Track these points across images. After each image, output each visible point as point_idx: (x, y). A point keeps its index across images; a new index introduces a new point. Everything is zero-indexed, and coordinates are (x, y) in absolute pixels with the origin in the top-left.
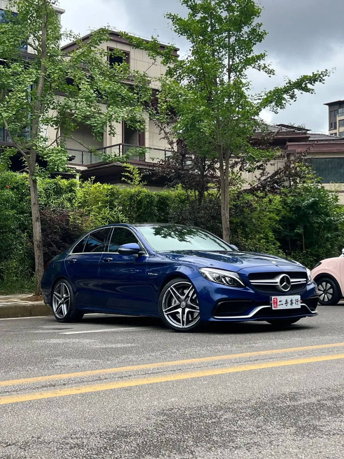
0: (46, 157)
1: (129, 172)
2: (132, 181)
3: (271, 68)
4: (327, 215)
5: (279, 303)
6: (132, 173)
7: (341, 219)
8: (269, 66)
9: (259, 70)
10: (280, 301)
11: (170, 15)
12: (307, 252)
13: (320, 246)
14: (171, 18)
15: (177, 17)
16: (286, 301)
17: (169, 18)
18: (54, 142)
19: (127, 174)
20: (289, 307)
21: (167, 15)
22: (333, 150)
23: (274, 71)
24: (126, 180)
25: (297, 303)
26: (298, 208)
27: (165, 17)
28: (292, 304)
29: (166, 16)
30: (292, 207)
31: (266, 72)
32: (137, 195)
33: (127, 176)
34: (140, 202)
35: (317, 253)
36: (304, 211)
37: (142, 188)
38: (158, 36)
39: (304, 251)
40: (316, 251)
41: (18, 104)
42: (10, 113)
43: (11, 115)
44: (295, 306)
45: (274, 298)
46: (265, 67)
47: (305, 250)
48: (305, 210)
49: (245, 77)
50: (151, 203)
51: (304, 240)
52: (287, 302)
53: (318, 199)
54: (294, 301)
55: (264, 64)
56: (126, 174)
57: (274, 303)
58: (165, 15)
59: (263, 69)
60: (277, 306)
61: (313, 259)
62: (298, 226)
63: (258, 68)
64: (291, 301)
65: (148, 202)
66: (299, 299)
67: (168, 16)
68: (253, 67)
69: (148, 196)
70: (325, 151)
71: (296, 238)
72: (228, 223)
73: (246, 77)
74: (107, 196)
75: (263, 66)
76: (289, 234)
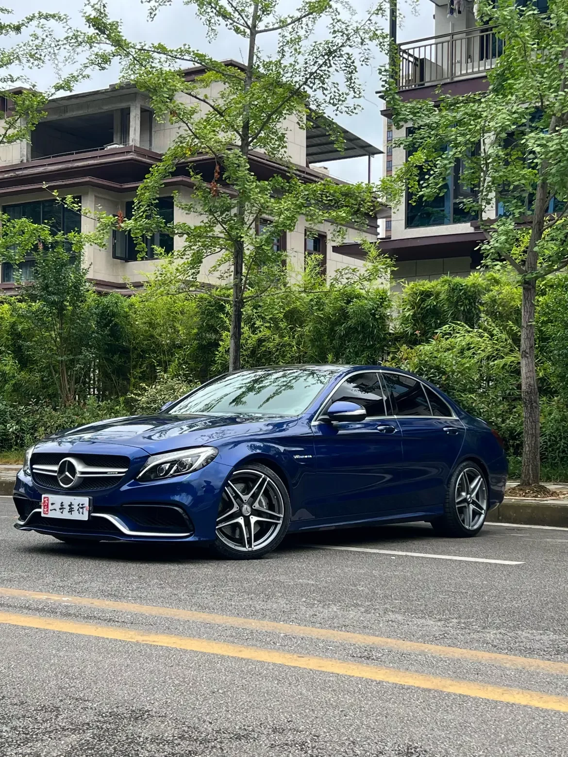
5: (50, 507)
10: (52, 504)
16: (62, 505)
20: (66, 515)
25: (81, 510)
28: (71, 510)
44: (76, 516)
45: (44, 498)
52: (62, 508)
54: (76, 507)
57: (44, 506)
60: (47, 511)
64: (70, 506)
66: (87, 504)
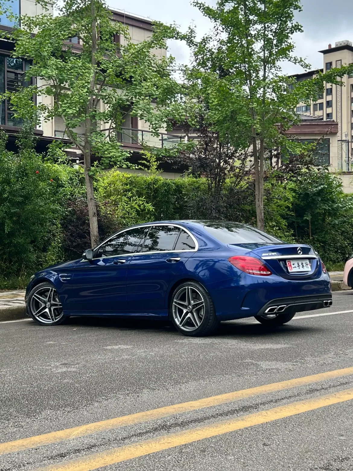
0: (106, 153)
1: (146, 160)
2: (148, 169)
3: (307, 62)
4: (333, 202)
6: (149, 161)
7: (347, 205)
8: (305, 60)
9: (295, 63)
11: (197, 3)
12: (313, 239)
13: (327, 232)
14: (198, 6)
15: (204, 5)
17: (195, 6)
18: (107, 137)
19: (144, 162)
21: (194, 2)
22: (314, 131)
23: (310, 65)
24: (143, 168)
26: (307, 195)
27: (191, 4)
29: (193, 4)
30: (301, 194)
31: (302, 65)
32: (154, 183)
33: (144, 163)
34: (156, 191)
35: (324, 240)
36: (312, 198)
37: (158, 175)
38: (195, 27)
39: (311, 238)
40: (322, 238)
41: (82, 101)
42: (74, 110)
43: (75, 111)
46: (301, 61)
47: (312, 236)
48: (314, 197)
49: (279, 70)
50: (168, 192)
51: (310, 227)
53: (326, 186)
55: (301, 58)
56: (142, 162)
58: (192, 2)
59: (299, 62)
61: (320, 245)
62: (306, 213)
63: (294, 61)
65: (165, 190)
67: (195, 4)
68: (289, 60)
69: (165, 184)
70: (307, 132)
71: (304, 224)
72: (263, 214)
73: (281, 69)
74: (127, 185)
75: (299, 59)
76: (296, 221)
